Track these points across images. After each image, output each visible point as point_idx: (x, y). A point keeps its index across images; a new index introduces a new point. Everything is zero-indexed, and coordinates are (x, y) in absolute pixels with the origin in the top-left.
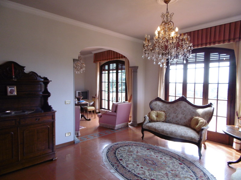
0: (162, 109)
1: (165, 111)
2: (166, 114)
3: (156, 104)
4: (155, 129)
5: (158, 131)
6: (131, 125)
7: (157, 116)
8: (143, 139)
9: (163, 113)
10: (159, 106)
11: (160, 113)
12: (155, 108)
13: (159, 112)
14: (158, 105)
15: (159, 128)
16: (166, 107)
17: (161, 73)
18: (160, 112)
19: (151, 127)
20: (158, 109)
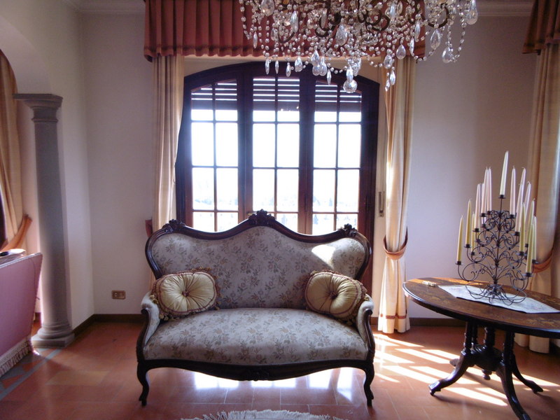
0: (196, 261)
1: (211, 266)
2: (215, 277)
3: (170, 249)
4: (210, 353)
5: (224, 357)
6: (49, 344)
7: (187, 293)
8: (144, 403)
9: (203, 277)
10: (183, 252)
11: (198, 279)
12: (169, 263)
13: (189, 275)
14: (177, 249)
15: (222, 345)
16: (210, 253)
17: (166, 131)
18: (196, 275)
19: (184, 345)
20: (183, 266)
